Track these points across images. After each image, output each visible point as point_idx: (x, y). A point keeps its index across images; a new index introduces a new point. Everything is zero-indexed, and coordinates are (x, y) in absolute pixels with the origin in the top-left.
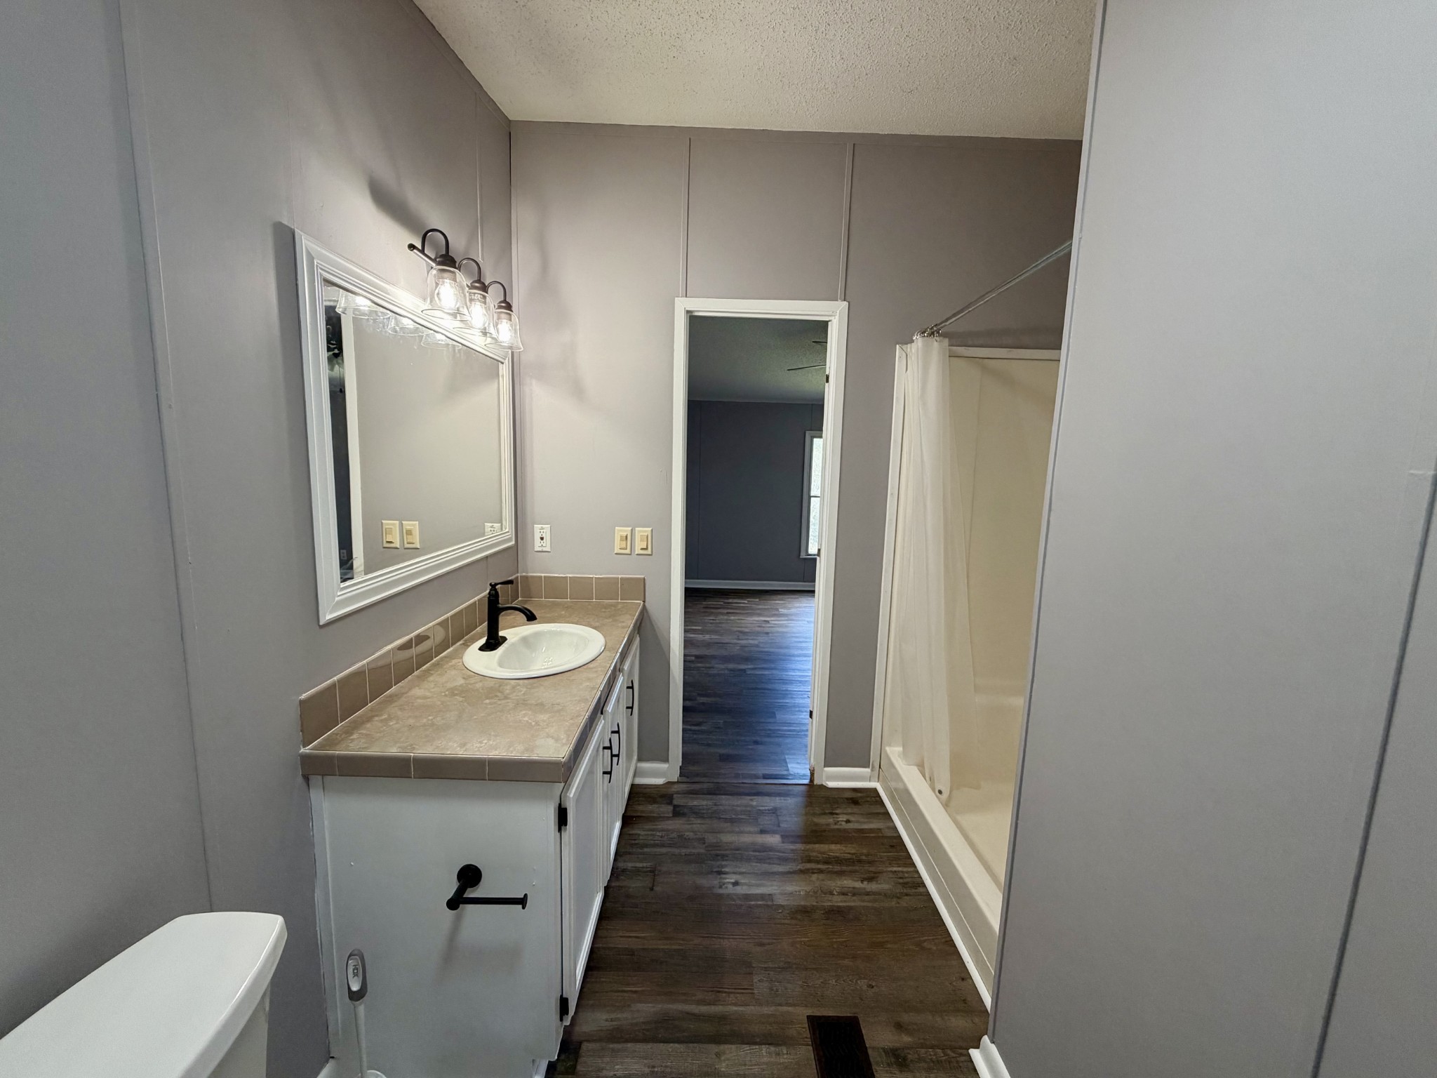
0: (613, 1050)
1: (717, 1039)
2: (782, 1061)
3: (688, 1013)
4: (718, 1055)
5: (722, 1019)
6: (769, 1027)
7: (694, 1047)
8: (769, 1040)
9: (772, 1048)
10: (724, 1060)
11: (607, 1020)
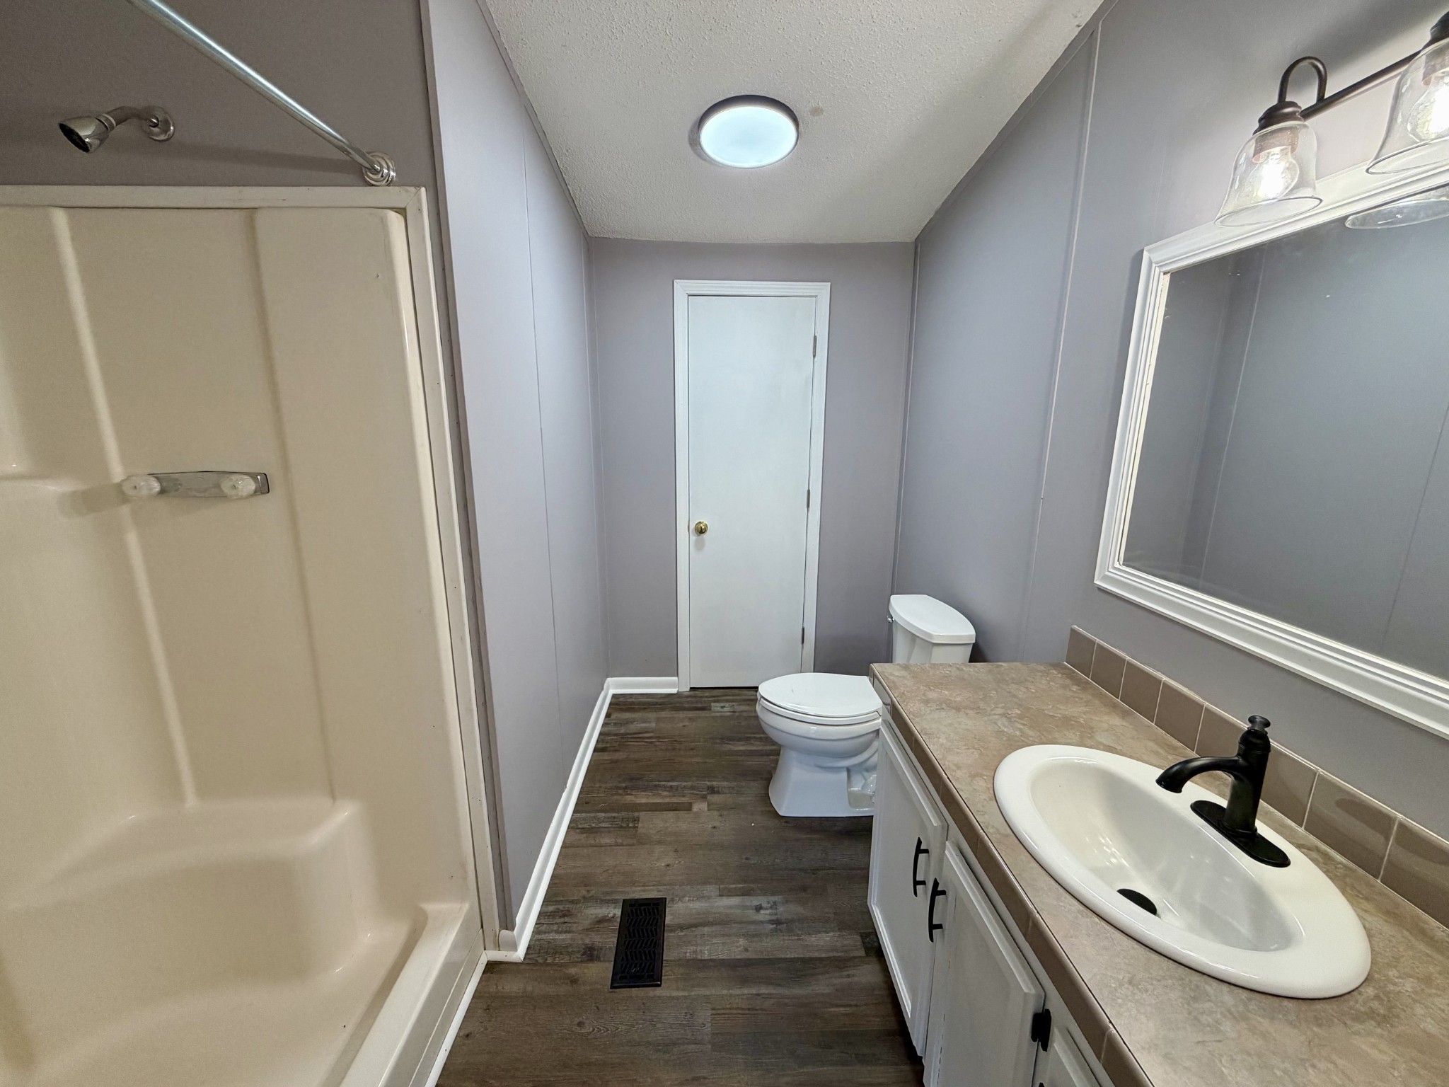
0: (836, 950)
1: (747, 963)
2: (692, 948)
3: (779, 985)
4: (746, 950)
5: (744, 981)
6: (699, 975)
7: (768, 955)
8: (702, 965)
9: (699, 957)
10: (740, 946)
11: (853, 976)
